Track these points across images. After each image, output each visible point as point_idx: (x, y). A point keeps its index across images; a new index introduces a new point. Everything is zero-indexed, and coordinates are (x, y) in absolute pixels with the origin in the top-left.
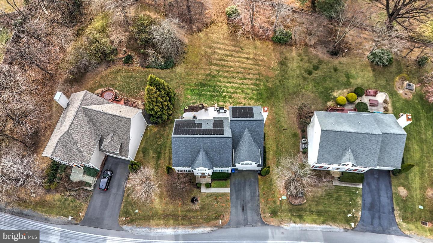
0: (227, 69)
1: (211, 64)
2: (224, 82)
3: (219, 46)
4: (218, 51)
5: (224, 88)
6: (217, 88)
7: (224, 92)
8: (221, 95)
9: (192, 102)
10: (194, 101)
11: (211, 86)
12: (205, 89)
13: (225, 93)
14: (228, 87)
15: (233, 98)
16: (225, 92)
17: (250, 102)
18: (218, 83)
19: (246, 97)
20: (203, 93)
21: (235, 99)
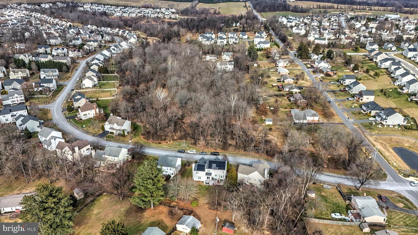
8: (206, 189)
14: (203, 191)
16: (204, 189)
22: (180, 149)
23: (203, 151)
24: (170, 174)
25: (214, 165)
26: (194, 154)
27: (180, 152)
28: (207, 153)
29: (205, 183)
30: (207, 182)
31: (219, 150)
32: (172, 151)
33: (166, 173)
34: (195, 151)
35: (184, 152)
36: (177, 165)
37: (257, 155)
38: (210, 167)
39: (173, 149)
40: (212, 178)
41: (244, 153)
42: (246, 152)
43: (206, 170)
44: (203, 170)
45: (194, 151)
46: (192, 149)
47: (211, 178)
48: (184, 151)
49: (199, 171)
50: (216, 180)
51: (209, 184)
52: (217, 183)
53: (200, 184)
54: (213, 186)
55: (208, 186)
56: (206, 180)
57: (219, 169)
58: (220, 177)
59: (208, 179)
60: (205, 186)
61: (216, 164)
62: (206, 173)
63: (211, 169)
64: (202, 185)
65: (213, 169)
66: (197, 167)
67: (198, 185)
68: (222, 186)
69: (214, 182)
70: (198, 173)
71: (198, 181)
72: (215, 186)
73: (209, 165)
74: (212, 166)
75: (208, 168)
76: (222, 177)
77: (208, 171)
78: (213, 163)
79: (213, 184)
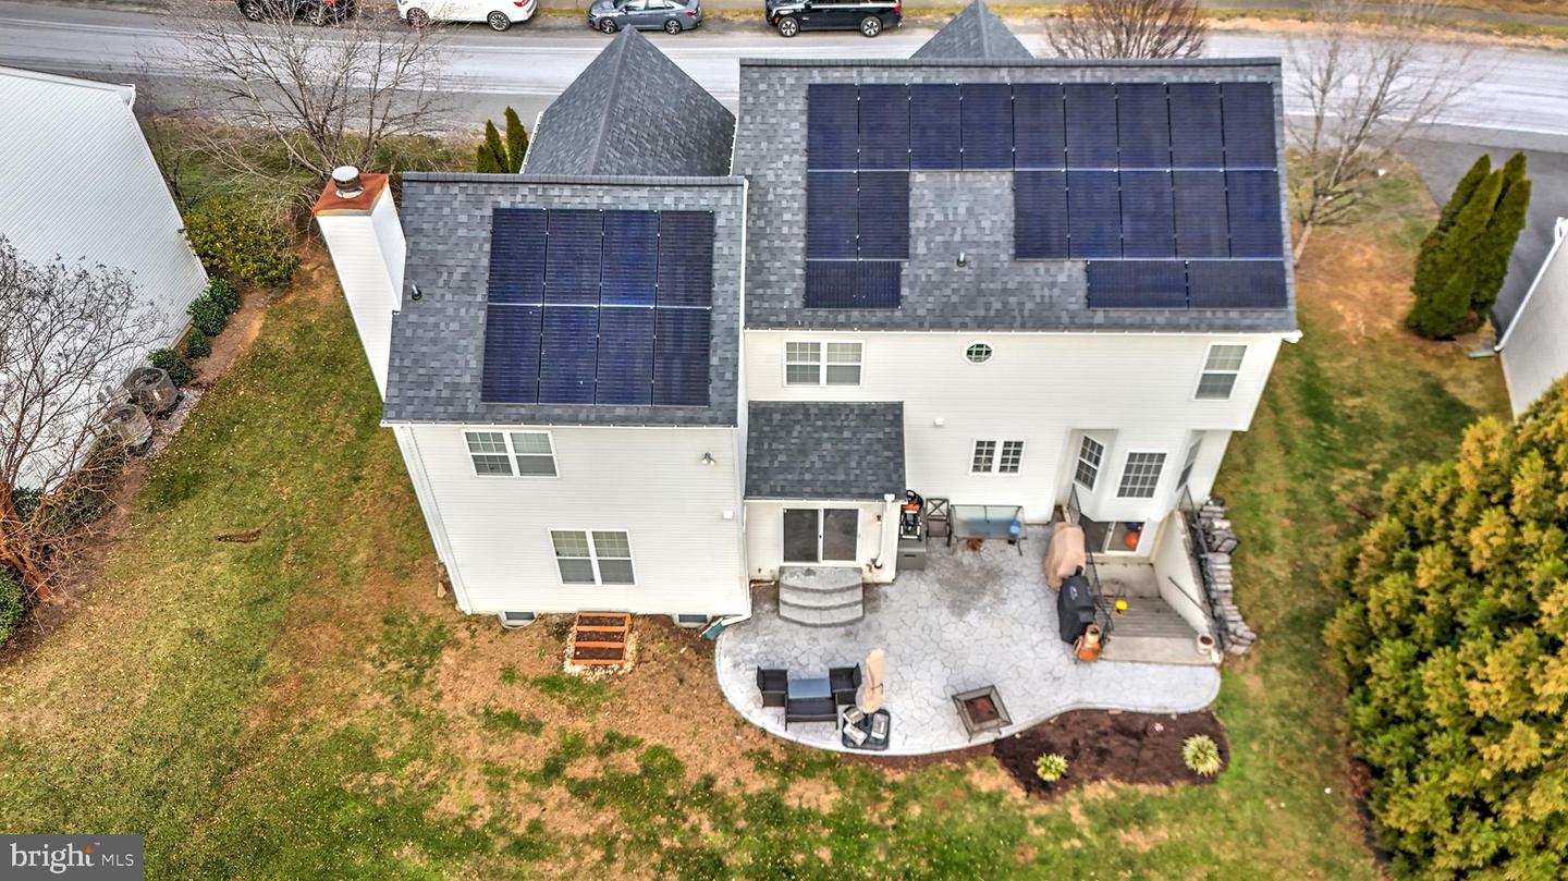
9: (1162, 831)
10: (1135, 836)
17: (479, 797)
21: (652, 843)
25: (960, 207)
29: (740, 689)
30: (808, 659)
38: (856, 270)
40: (913, 515)
43: (763, 361)
47: (878, 539)
49: (557, 409)
50: (993, 549)
51: (865, 723)
52: (1055, 652)
53: (626, 743)
54: (973, 752)
55: (840, 782)
56: (766, 575)
57: (1116, 313)
58: (1086, 476)
59: (823, 564)
60: (757, 785)
61: (1006, 177)
62: (758, 411)
63: (880, 314)
64: (692, 776)
65: (944, 320)
66: (492, 296)
67: (581, 790)
68: (1222, 753)
69: (959, 609)
70: (541, 466)
71: (571, 645)
72: (1018, 755)
73: (811, 211)
74: (920, 247)
75: (808, 304)
76: (1141, 474)
77: (796, 375)
78: (939, 159)
79: (978, 706)
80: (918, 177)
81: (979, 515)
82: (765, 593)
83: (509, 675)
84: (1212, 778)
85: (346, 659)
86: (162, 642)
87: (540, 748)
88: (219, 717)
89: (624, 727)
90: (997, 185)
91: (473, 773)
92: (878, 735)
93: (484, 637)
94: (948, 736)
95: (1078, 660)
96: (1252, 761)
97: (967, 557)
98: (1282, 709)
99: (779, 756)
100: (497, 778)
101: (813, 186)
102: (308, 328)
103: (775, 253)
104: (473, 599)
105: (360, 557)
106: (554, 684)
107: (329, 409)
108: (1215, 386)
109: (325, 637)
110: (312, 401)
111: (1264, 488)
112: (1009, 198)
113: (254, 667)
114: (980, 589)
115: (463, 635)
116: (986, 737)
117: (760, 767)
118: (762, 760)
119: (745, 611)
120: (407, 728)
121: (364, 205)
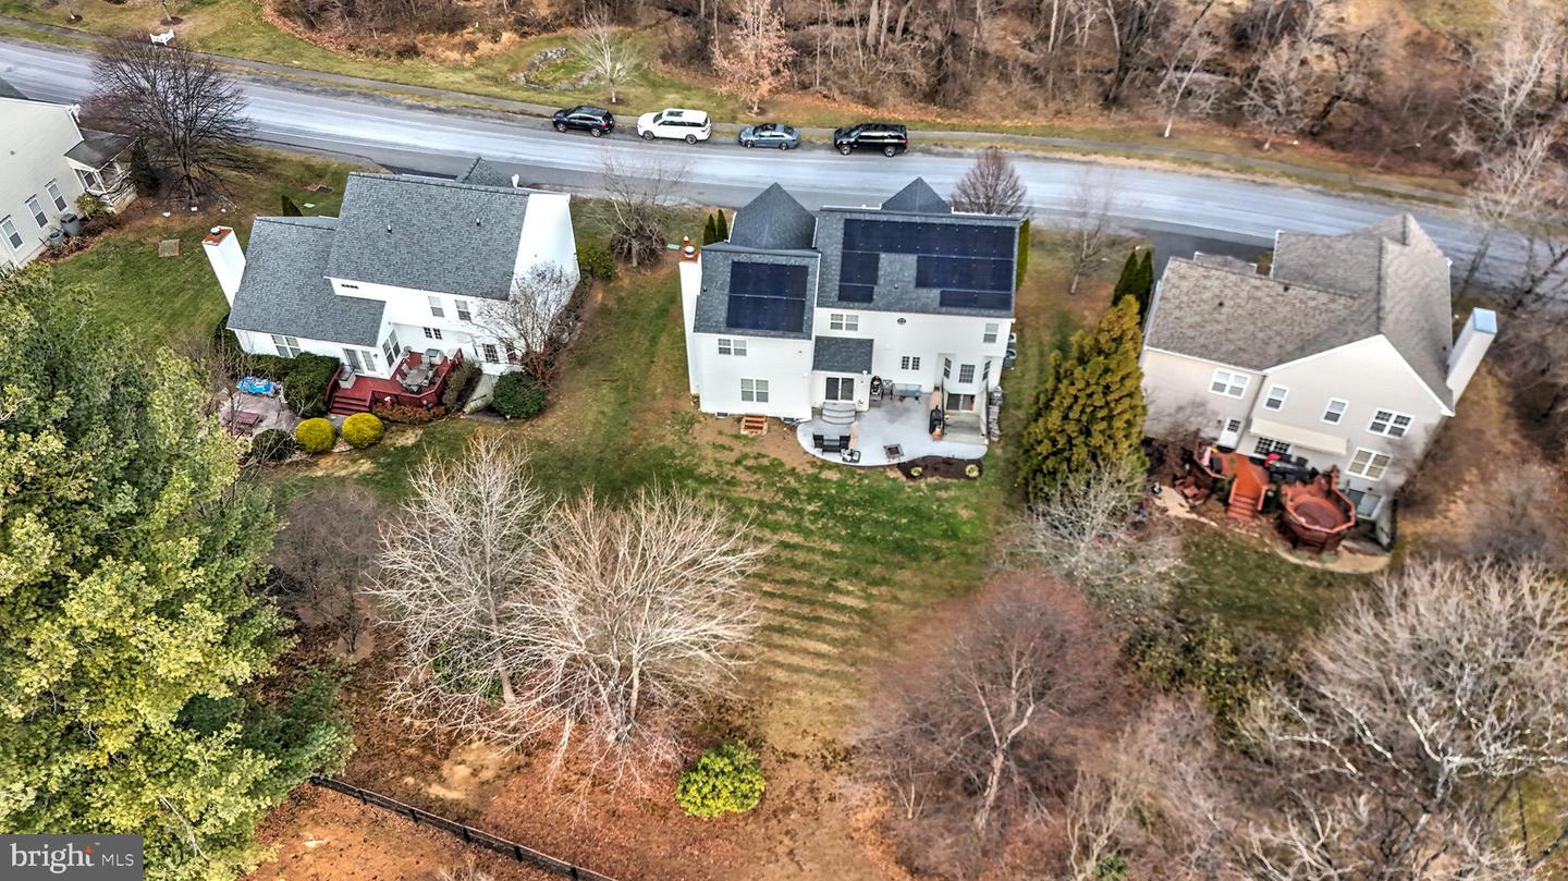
0: (791, 591)
1: (863, 613)
2: (811, 550)
3: (820, 665)
4: (824, 648)
5: (813, 527)
6: (843, 533)
7: (817, 515)
8: (827, 504)
9: (953, 493)
10: (943, 494)
11: (871, 540)
12: (896, 534)
13: (810, 508)
14: (793, 532)
15: (780, 489)
16: (811, 513)
17: (713, 468)
18: (836, 548)
19: (725, 487)
20: (904, 521)
21: (774, 484)
22: (568, 101)
23: (771, 116)
24: (468, 353)
25: (897, 267)
26: (691, 140)
27: (571, 127)
28: (807, 132)
29: (806, 442)
30: (832, 433)
31: (896, 108)
32: (506, 116)
33: (434, 343)
34: (700, 116)
35: (603, 132)
36: (523, 267)
37: (1221, 142)
38: (857, 288)
39: (518, 98)
40: (876, 385)
41: (1106, 122)
42: (1118, 116)
43: (822, 320)
44: (792, 322)
45: (689, 115)
46: (672, 97)
47: (862, 392)
48: (608, 117)
49: (751, 332)
50: (909, 401)
51: (851, 454)
52: (926, 436)
53: (764, 456)
54: (890, 467)
55: (840, 472)
56: (817, 406)
57: (950, 309)
58: (947, 374)
59: (840, 401)
60: (811, 471)
61: (915, 257)
62: (818, 339)
63: (865, 305)
64: (788, 467)
65: (888, 308)
66: (731, 291)
67: (748, 468)
68: (980, 471)
69: (892, 421)
70: (742, 352)
71: (743, 424)
72: (905, 468)
73: (843, 265)
74: (881, 281)
75: (839, 300)
76: (967, 374)
77: (834, 326)
78: (890, 249)
79: (893, 451)
80: (883, 255)
81: (903, 388)
82: (817, 412)
83: (720, 433)
84: (974, 479)
85: (659, 424)
86: (590, 414)
87: (732, 457)
88: (617, 439)
89: (763, 452)
90: (911, 260)
91: (710, 462)
92: (855, 458)
93: (710, 421)
94: (882, 460)
95: (934, 440)
96: (990, 475)
97: (898, 404)
98: (1007, 460)
99: (819, 463)
100: (719, 463)
101: (844, 256)
102: (622, 299)
103: (829, 280)
104: (707, 407)
105: (659, 390)
106: (737, 437)
107: (636, 334)
108: (990, 338)
109: (650, 416)
110: (630, 331)
111: (1025, 386)
112: (915, 265)
113: (626, 424)
114: (901, 414)
115: (702, 419)
116: (896, 461)
117: (812, 466)
118: (813, 464)
119: (810, 418)
120: (684, 446)
121: (694, 259)
